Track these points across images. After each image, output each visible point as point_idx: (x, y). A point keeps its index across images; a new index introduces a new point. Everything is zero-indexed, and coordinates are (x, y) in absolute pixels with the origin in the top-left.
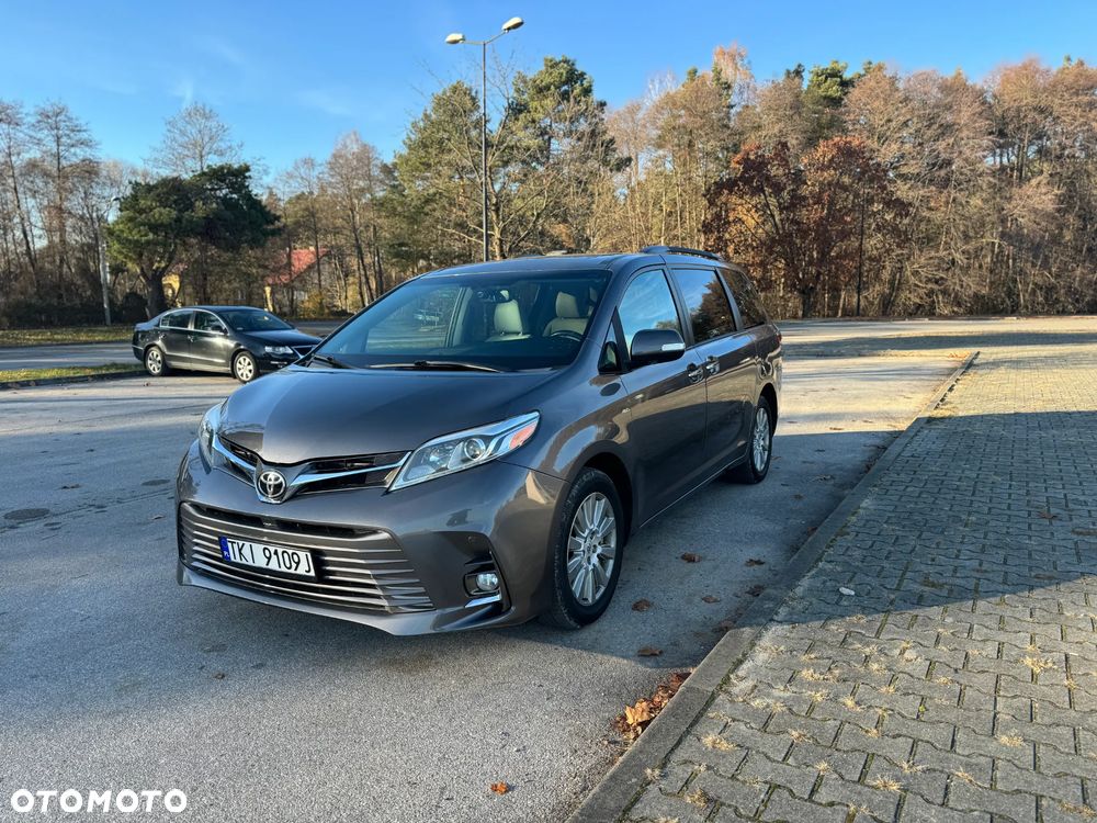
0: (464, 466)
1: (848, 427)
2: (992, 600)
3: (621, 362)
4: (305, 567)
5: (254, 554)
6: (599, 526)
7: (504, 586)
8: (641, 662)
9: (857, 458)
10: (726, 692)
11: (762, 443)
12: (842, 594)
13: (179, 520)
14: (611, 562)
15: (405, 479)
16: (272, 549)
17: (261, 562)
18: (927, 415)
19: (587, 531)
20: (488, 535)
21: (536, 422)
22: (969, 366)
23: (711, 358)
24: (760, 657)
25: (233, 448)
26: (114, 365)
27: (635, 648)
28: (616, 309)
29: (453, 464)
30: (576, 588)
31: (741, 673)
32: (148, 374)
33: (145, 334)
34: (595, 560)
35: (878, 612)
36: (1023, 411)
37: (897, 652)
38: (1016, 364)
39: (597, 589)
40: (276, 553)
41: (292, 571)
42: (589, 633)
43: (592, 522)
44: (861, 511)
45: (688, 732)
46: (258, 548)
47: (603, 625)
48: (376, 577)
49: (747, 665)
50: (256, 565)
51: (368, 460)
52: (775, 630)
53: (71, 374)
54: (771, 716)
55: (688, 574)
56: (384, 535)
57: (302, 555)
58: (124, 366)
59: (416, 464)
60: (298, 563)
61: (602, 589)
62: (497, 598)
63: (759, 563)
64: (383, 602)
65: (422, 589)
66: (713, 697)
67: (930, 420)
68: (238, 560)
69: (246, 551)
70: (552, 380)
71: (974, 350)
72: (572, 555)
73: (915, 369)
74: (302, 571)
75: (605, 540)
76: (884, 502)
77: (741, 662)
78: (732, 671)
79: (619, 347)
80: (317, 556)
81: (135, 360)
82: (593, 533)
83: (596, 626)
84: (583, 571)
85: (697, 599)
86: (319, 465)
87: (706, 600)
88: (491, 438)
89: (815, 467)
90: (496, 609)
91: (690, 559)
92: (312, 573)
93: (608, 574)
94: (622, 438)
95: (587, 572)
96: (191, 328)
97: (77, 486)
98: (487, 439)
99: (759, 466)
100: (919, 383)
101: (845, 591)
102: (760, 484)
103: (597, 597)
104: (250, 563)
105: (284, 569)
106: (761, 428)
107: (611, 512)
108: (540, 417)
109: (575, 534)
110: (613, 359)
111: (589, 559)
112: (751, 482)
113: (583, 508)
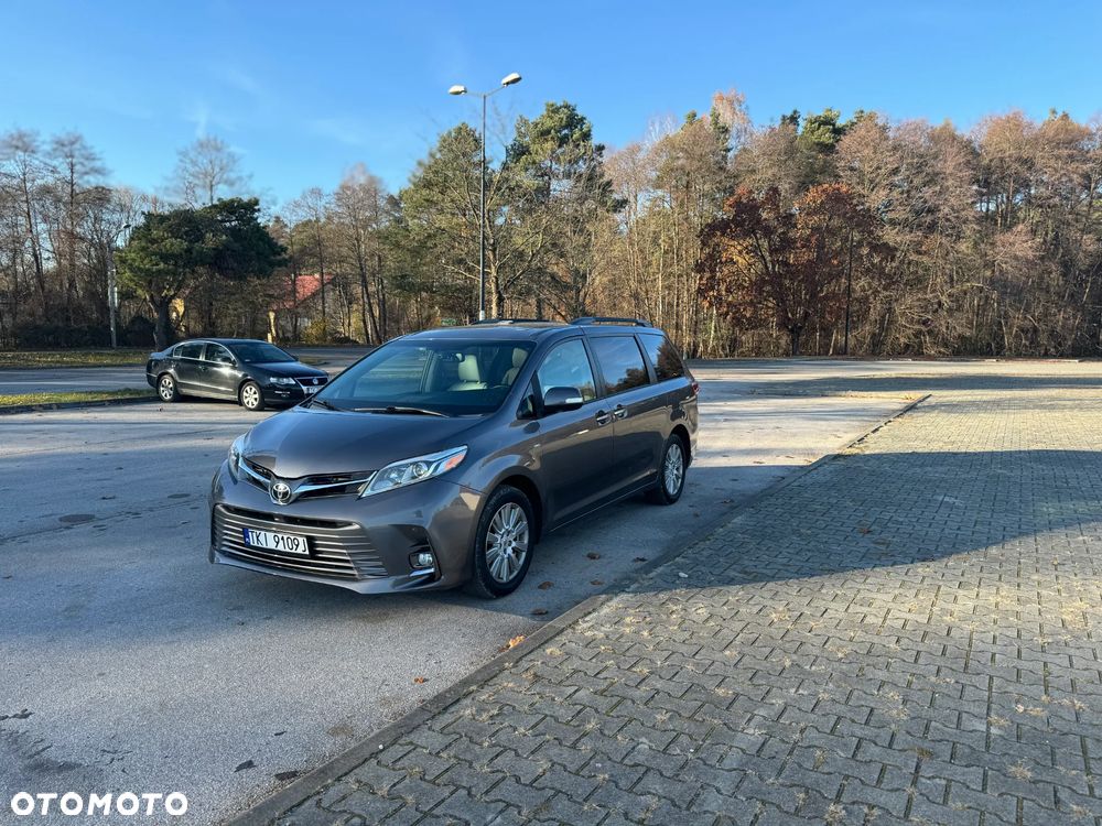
0: (413, 482)
1: (768, 461)
3: (537, 410)
4: (302, 548)
5: (267, 540)
6: (514, 526)
7: (437, 562)
8: (532, 618)
9: (758, 486)
10: (574, 628)
11: (675, 472)
12: (679, 577)
13: (213, 517)
14: (524, 554)
15: (372, 489)
16: (280, 536)
17: (272, 545)
18: (837, 452)
19: (503, 530)
20: (427, 528)
21: (465, 452)
22: (911, 408)
23: (619, 406)
24: (605, 610)
25: (254, 467)
26: (128, 390)
27: (532, 610)
28: (535, 372)
29: (405, 480)
30: (493, 570)
31: (586, 619)
32: (159, 399)
33: (158, 362)
34: (509, 550)
35: (697, 587)
36: (920, 450)
37: (694, 609)
39: (511, 572)
40: (283, 538)
41: (293, 551)
42: (500, 603)
43: (508, 524)
44: (730, 525)
45: (539, 647)
46: (270, 535)
47: (514, 597)
48: (350, 555)
49: (594, 615)
50: (269, 547)
51: (348, 476)
52: (624, 596)
53: (89, 398)
54: (594, 640)
55: (587, 567)
56: (356, 527)
57: (301, 539)
58: (137, 392)
59: (381, 479)
60: (297, 546)
61: (515, 573)
62: (432, 570)
63: (643, 560)
64: (355, 572)
65: (381, 563)
66: (563, 630)
67: (838, 457)
68: (256, 544)
69: (262, 538)
70: (479, 425)
71: (928, 393)
72: (490, 546)
74: (300, 551)
75: (519, 537)
76: (751, 519)
77: (590, 613)
78: (582, 618)
79: (536, 398)
80: (311, 540)
82: (509, 532)
83: (508, 598)
84: (499, 558)
85: (587, 583)
86: (314, 479)
87: (593, 583)
88: (431, 463)
89: (723, 493)
90: (431, 578)
91: (592, 557)
92: (307, 552)
93: (521, 562)
94: (536, 466)
95: (503, 560)
96: (202, 358)
97: (114, 498)
98: (429, 464)
99: (671, 490)
100: (857, 423)
101: (682, 574)
102: (672, 506)
103: (511, 577)
104: (265, 546)
105: (288, 550)
106: (673, 459)
107: (524, 518)
108: (469, 450)
109: (493, 531)
110: (530, 408)
111: (505, 551)
112: (666, 505)
113: (500, 513)
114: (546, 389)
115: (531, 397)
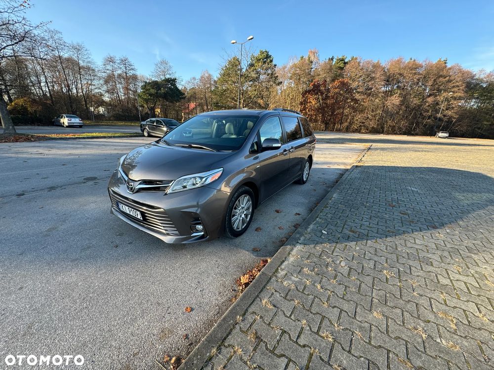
0: (193, 187)
1: (332, 167)
2: (373, 240)
3: (259, 148)
4: (140, 216)
6: (245, 205)
7: (205, 229)
8: (253, 253)
9: (333, 177)
10: (276, 276)
11: (306, 172)
12: (322, 233)
14: (249, 216)
15: (172, 190)
18: (356, 164)
19: (240, 207)
20: (198, 213)
21: (222, 171)
22: (369, 149)
23: (292, 147)
24: (291, 259)
26: (136, 133)
27: (252, 247)
28: (259, 130)
29: (190, 186)
30: (235, 226)
31: (283, 267)
32: (144, 136)
34: (243, 216)
35: (334, 242)
36: (384, 165)
37: (338, 262)
38: (383, 149)
39: (243, 224)
40: (131, 210)
41: (136, 217)
42: (238, 240)
43: (243, 204)
44: (333, 198)
45: (258, 296)
46: (127, 208)
47: (244, 236)
48: (161, 223)
49: (286, 263)
50: (128, 213)
51: (162, 182)
52: (299, 247)
54: (289, 290)
55: (276, 218)
56: (162, 210)
57: (138, 212)
58: (139, 133)
59: (176, 185)
60: (138, 215)
61: (245, 225)
62: (203, 233)
63: (299, 214)
64: (165, 231)
65: (176, 229)
66: (270, 278)
67: (357, 166)
68: (122, 210)
69: (124, 207)
70: (230, 156)
71: (371, 144)
72: (234, 216)
73: (354, 149)
75: (248, 209)
76: (341, 195)
77: (284, 261)
78: (279, 266)
79: (258, 143)
81: (140, 131)
82: (243, 207)
83: (242, 237)
84: (238, 220)
85: (277, 228)
86: (145, 182)
87: (279, 228)
88: (203, 178)
89: (321, 179)
90: (202, 237)
91: (277, 212)
92: (142, 219)
93: (248, 220)
95: (240, 220)
96: (155, 124)
98: (201, 178)
99: (305, 179)
101: (324, 232)
102: (304, 185)
103: (243, 227)
104: (126, 212)
105: (134, 216)
106: (307, 168)
107: (250, 200)
108: (223, 170)
109: (235, 209)
110: (256, 148)
111: (241, 216)
112: (302, 184)
113: (239, 201)
114: (263, 139)
115: (256, 143)
